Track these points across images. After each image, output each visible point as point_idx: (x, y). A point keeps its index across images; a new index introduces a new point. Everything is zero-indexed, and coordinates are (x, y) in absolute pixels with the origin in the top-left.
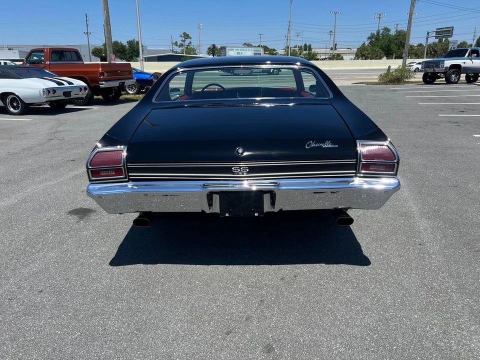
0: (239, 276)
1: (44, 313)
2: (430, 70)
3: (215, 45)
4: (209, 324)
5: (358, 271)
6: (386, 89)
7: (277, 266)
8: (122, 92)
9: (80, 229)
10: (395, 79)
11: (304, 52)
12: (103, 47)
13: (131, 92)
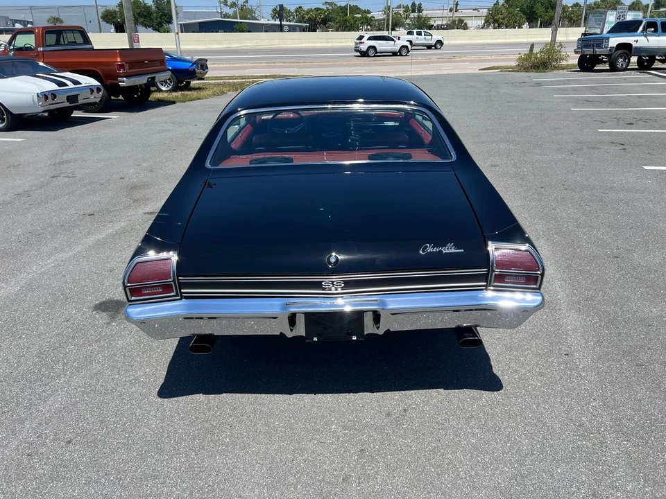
0: (331, 411)
1: (78, 476)
2: (589, 51)
3: (282, 5)
4: (296, 489)
5: (486, 400)
6: (527, 80)
7: (381, 394)
8: (153, 89)
9: (112, 336)
10: (541, 62)
11: (412, 15)
12: (117, 9)
13: (164, 89)
